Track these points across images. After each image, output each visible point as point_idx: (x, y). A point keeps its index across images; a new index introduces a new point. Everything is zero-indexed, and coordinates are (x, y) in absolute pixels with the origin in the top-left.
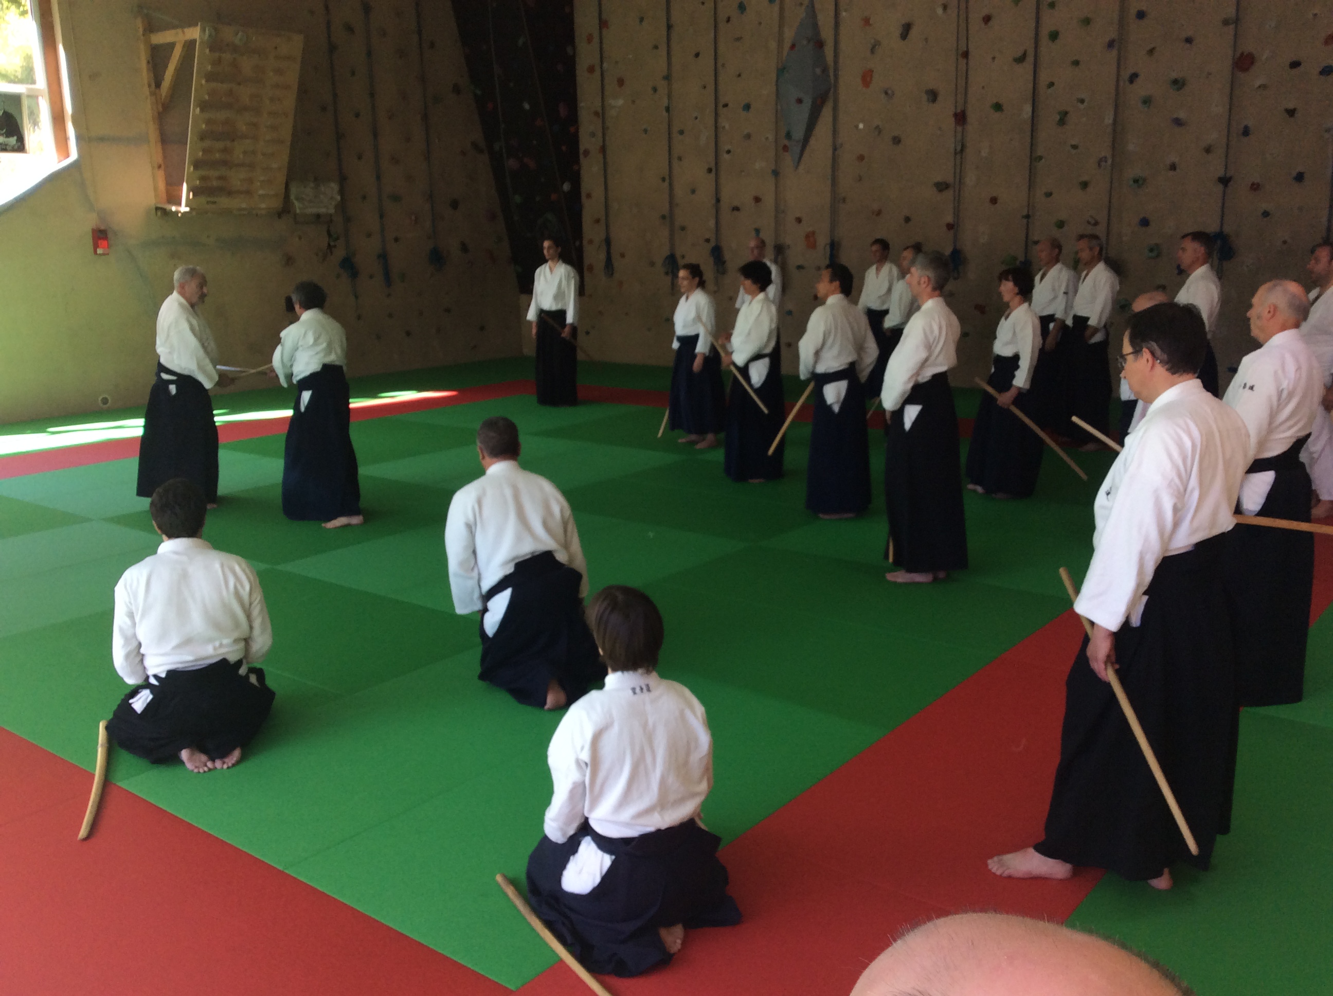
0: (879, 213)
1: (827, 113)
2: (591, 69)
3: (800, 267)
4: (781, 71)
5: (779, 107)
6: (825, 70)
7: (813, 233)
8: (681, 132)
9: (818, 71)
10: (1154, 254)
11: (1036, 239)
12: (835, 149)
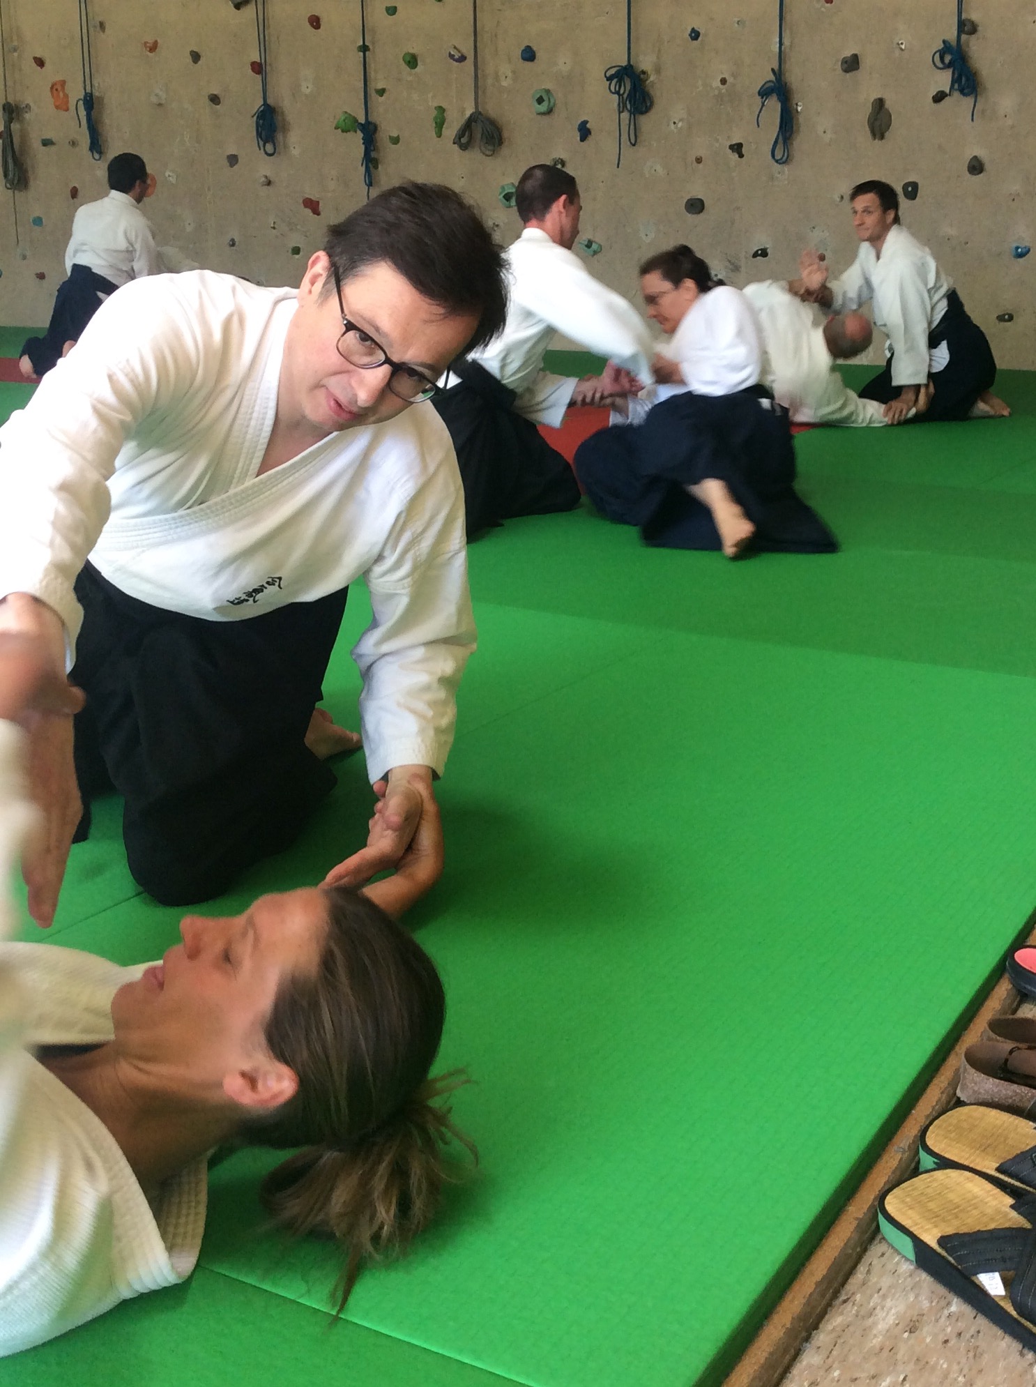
0: (153, 48)
3: (47, 143)
7: (63, 83)
10: (543, 107)
11: (380, 86)
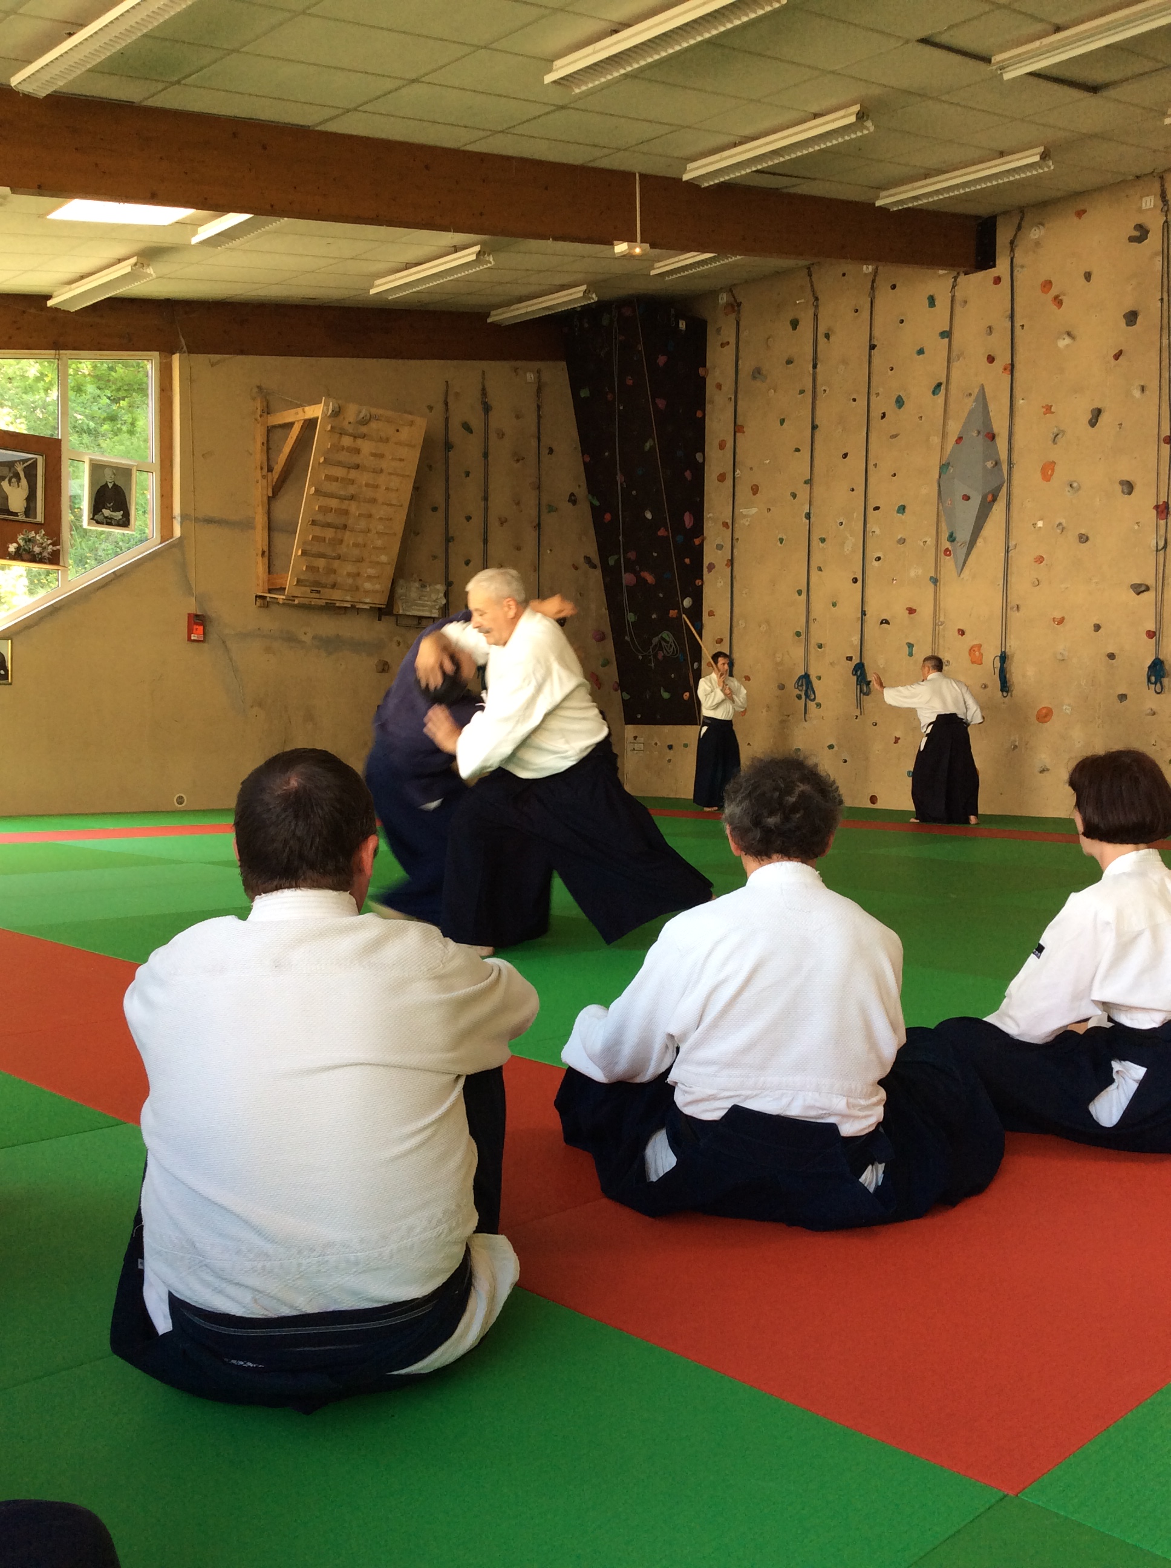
0: (1061, 621)
1: (998, 510)
2: (722, 478)
4: (944, 467)
5: (941, 508)
6: (997, 463)
7: (980, 646)
8: (823, 540)
9: (989, 464)
12: (1007, 551)
